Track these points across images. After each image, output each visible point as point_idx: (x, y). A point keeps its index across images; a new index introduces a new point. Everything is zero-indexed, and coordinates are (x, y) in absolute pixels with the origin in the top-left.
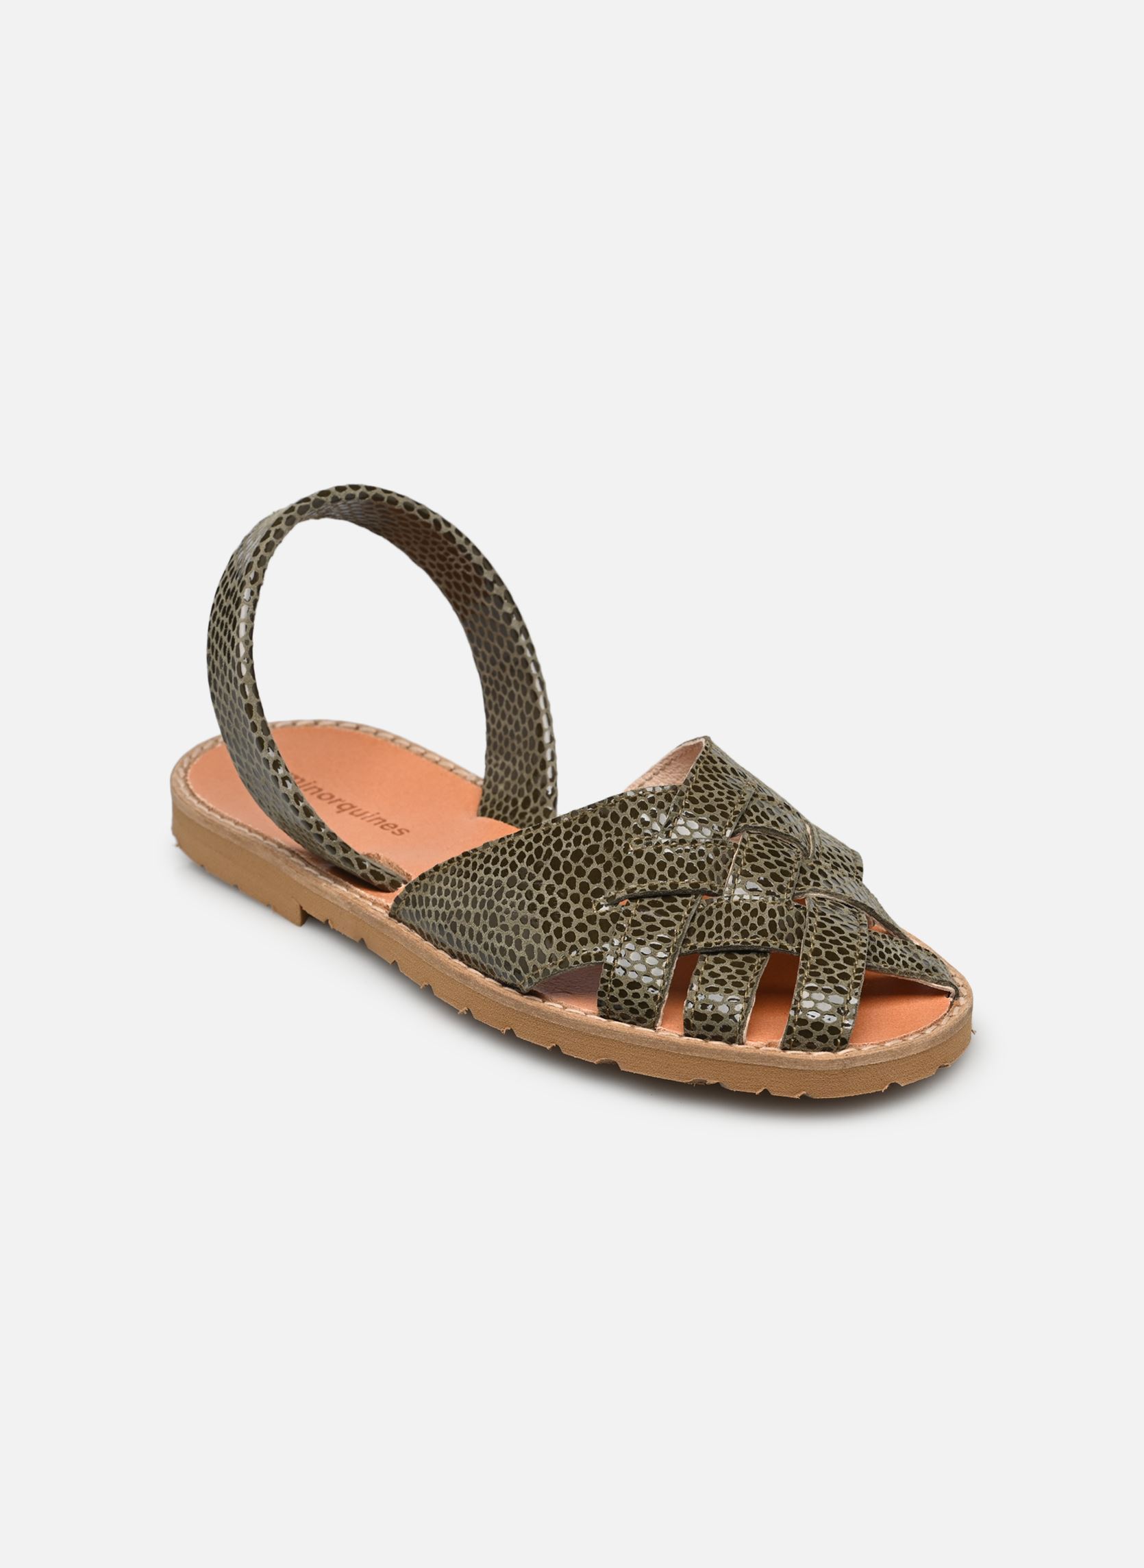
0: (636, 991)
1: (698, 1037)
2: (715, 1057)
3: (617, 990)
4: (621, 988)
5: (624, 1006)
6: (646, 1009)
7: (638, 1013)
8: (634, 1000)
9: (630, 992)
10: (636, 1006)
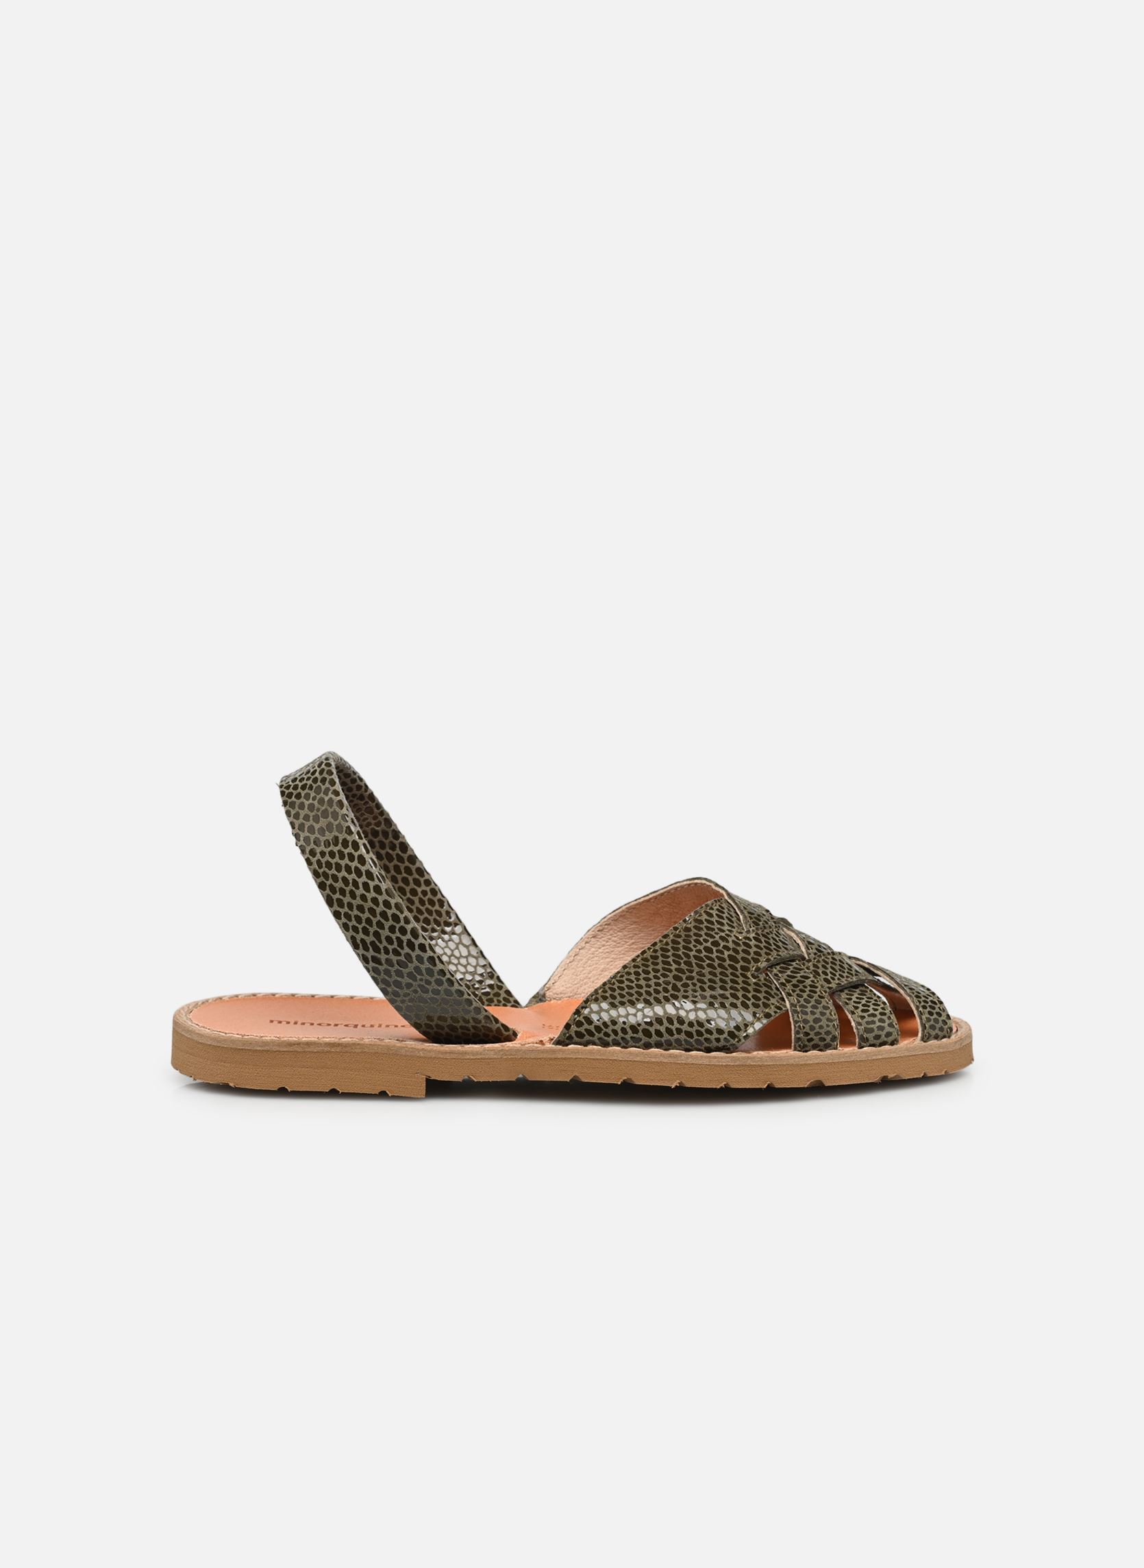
0: (820, 1024)
1: (870, 1046)
2: (892, 1055)
3: (807, 1027)
4: (809, 1024)
5: (814, 1037)
6: (831, 1036)
7: (825, 1040)
8: (820, 1031)
9: (817, 1026)
10: (823, 1036)
